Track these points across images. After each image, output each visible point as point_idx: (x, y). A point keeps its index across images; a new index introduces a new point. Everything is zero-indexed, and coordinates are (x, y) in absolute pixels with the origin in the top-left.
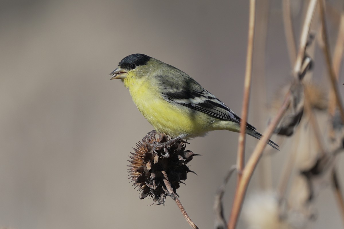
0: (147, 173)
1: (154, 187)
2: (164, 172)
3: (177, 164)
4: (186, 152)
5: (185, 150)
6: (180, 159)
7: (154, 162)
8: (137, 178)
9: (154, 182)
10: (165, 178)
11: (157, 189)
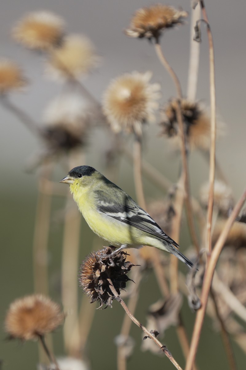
0: (96, 280)
1: (102, 292)
2: (109, 280)
3: (119, 273)
4: (126, 263)
5: (126, 261)
6: (122, 269)
7: (102, 271)
8: (88, 285)
9: (101, 288)
10: (111, 285)
11: (103, 294)
